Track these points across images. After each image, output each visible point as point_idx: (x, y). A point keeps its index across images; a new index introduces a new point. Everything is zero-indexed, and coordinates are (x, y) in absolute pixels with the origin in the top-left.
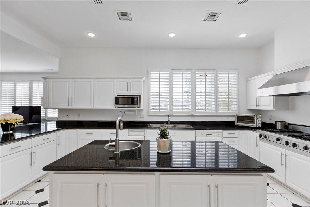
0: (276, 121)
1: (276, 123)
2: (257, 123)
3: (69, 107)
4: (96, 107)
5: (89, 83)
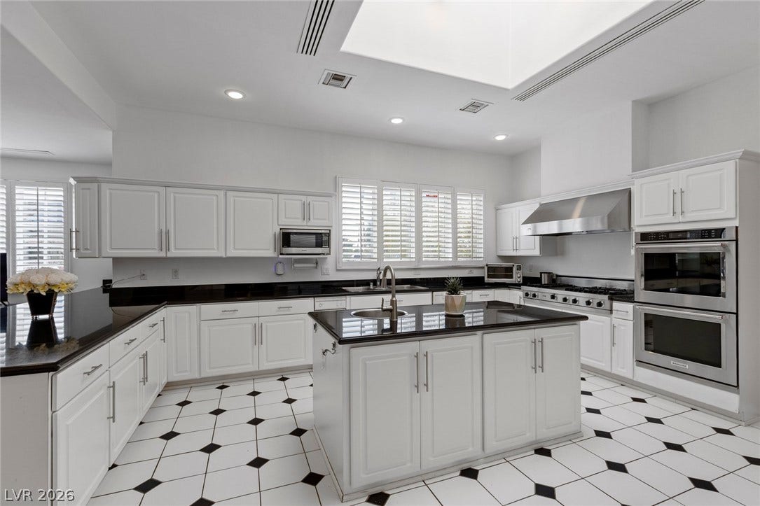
0: (541, 273)
1: (541, 275)
2: (517, 277)
3: (163, 254)
4: (232, 253)
5: (215, 198)
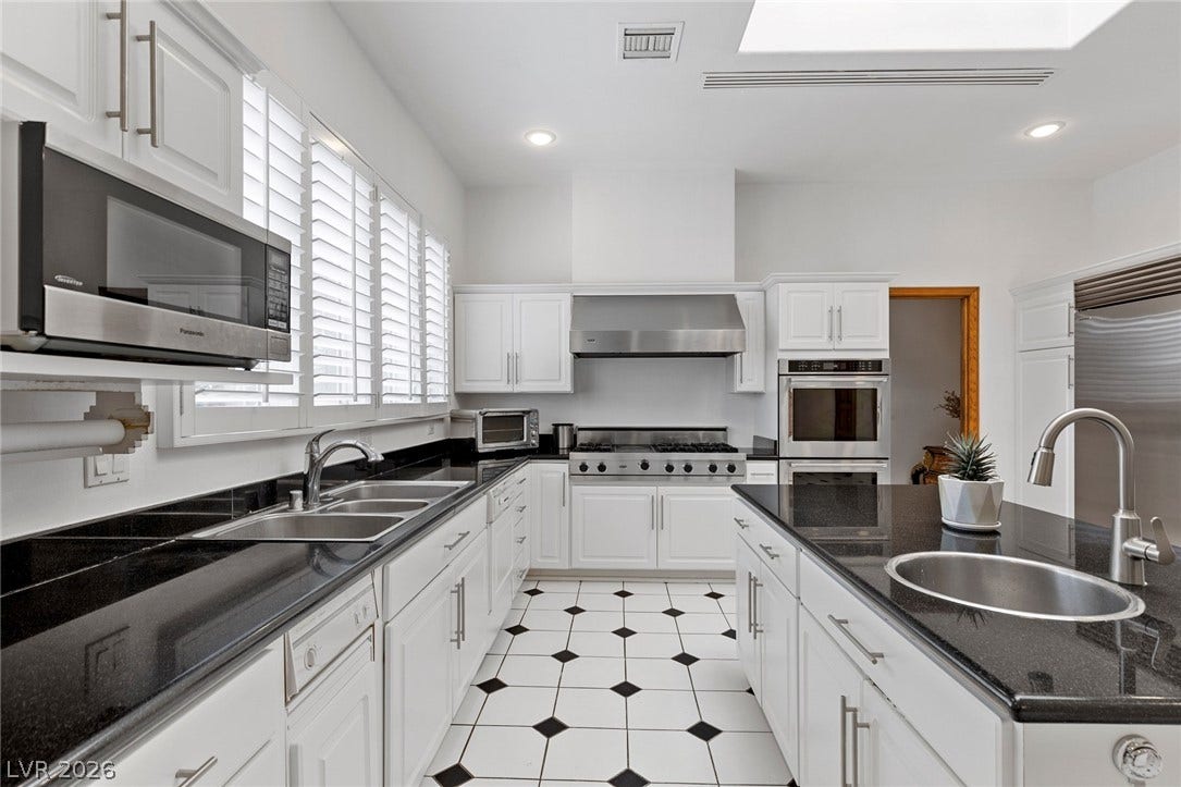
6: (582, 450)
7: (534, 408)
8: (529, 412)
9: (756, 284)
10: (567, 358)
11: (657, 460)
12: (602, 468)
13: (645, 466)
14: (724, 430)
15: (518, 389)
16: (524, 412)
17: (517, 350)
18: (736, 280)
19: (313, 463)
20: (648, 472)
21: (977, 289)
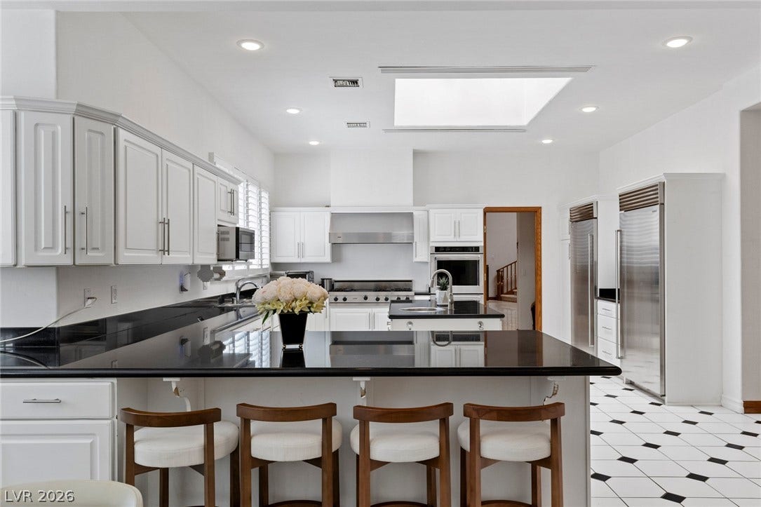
4: (197, 258)
6: (335, 291)
7: (312, 270)
8: (309, 272)
9: (423, 208)
10: (328, 246)
11: (372, 295)
12: (345, 299)
13: (366, 298)
14: (411, 281)
15: (303, 260)
16: (306, 272)
17: (302, 241)
18: (414, 205)
19: (238, 289)
20: (367, 301)
21: (541, 208)
